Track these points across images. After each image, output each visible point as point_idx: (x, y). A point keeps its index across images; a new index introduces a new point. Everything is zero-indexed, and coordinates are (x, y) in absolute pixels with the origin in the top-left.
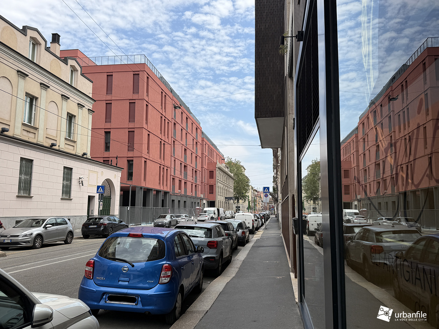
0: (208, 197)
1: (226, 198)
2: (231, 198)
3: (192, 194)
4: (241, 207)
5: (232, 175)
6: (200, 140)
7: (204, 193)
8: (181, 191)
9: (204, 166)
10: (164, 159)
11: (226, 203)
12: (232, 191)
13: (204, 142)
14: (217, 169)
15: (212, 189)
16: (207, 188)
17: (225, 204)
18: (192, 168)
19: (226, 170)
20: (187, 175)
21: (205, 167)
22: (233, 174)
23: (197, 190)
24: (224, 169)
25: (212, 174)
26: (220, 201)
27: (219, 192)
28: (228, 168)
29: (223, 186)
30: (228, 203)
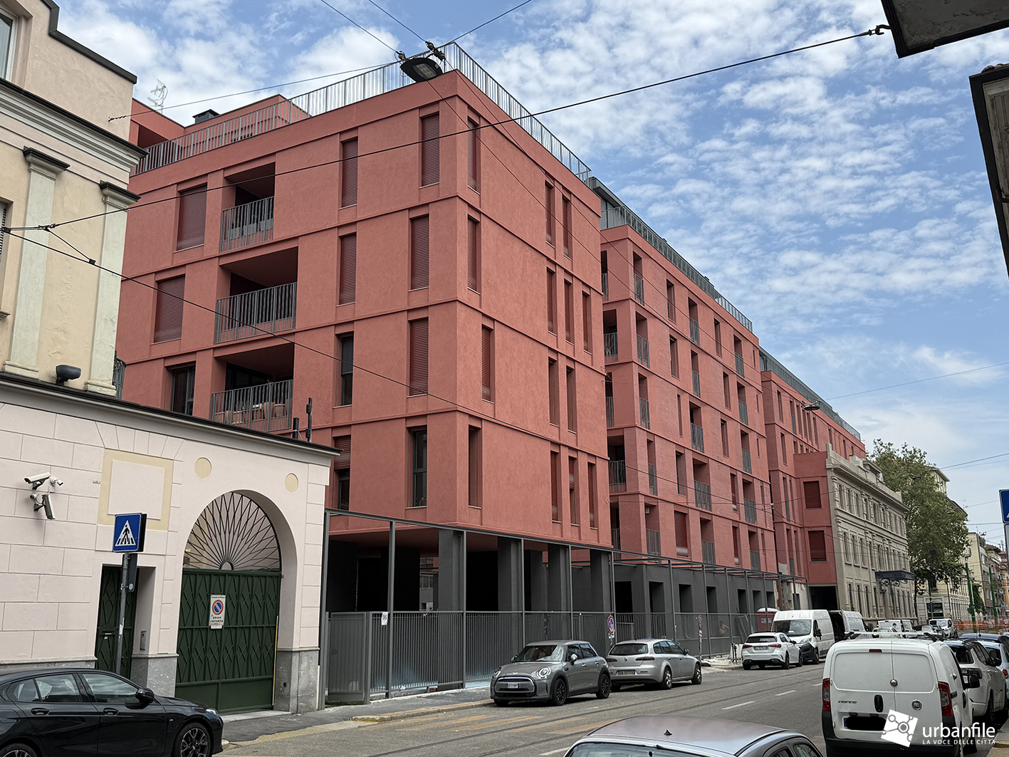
0: (807, 572)
1: (879, 575)
2: (898, 576)
3: (740, 563)
4: (946, 606)
5: (897, 496)
6: (753, 375)
7: (791, 559)
8: (690, 551)
9: (781, 466)
10: (572, 425)
11: (883, 592)
12: (903, 550)
13: (774, 386)
14: (830, 474)
15: (818, 543)
16: (802, 540)
17: (880, 597)
18: (729, 471)
19: (871, 478)
20: (709, 494)
21: (787, 467)
22: (899, 493)
23: (761, 547)
24: (862, 474)
25: (813, 494)
26: (855, 588)
27: (846, 554)
28: (876, 473)
29: (862, 532)
30: (892, 593)
